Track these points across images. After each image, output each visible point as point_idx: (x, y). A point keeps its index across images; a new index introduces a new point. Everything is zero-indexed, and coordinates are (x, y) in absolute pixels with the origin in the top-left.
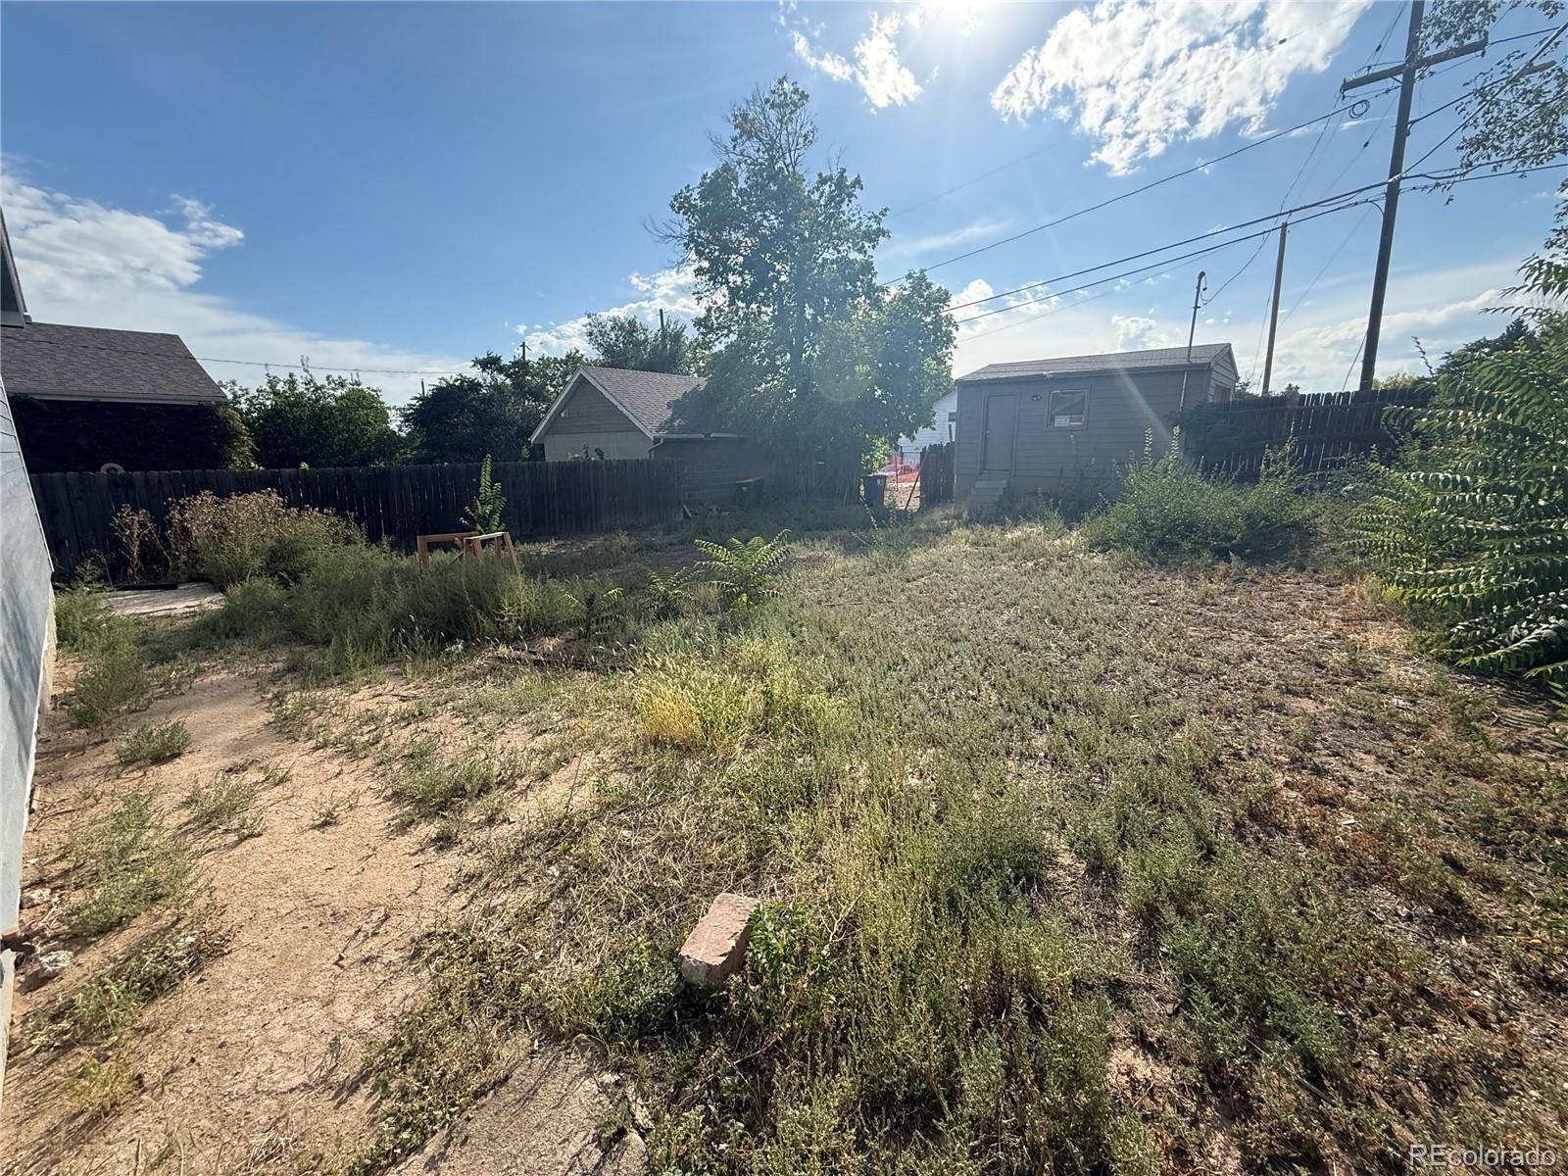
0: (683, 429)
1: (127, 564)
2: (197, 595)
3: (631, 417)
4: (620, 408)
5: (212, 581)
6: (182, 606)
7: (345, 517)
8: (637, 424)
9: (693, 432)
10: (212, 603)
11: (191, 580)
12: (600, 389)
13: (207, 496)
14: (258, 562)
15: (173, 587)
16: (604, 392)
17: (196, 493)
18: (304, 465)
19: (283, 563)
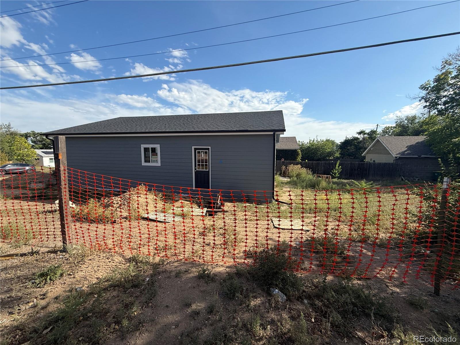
0: (408, 154)
1: (282, 173)
2: (288, 179)
3: (389, 151)
4: (387, 148)
5: (289, 177)
6: (286, 180)
7: (310, 170)
8: (391, 152)
9: (413, 155)
10: (289, 180)
11: (288, 177)
12: (382, 143)
13: (292, 165)
14: (295, 175)
15: (285, 177)
16: (383, 144)
17: (291, 164)
18: (307, 161)
19: (298, 175)
